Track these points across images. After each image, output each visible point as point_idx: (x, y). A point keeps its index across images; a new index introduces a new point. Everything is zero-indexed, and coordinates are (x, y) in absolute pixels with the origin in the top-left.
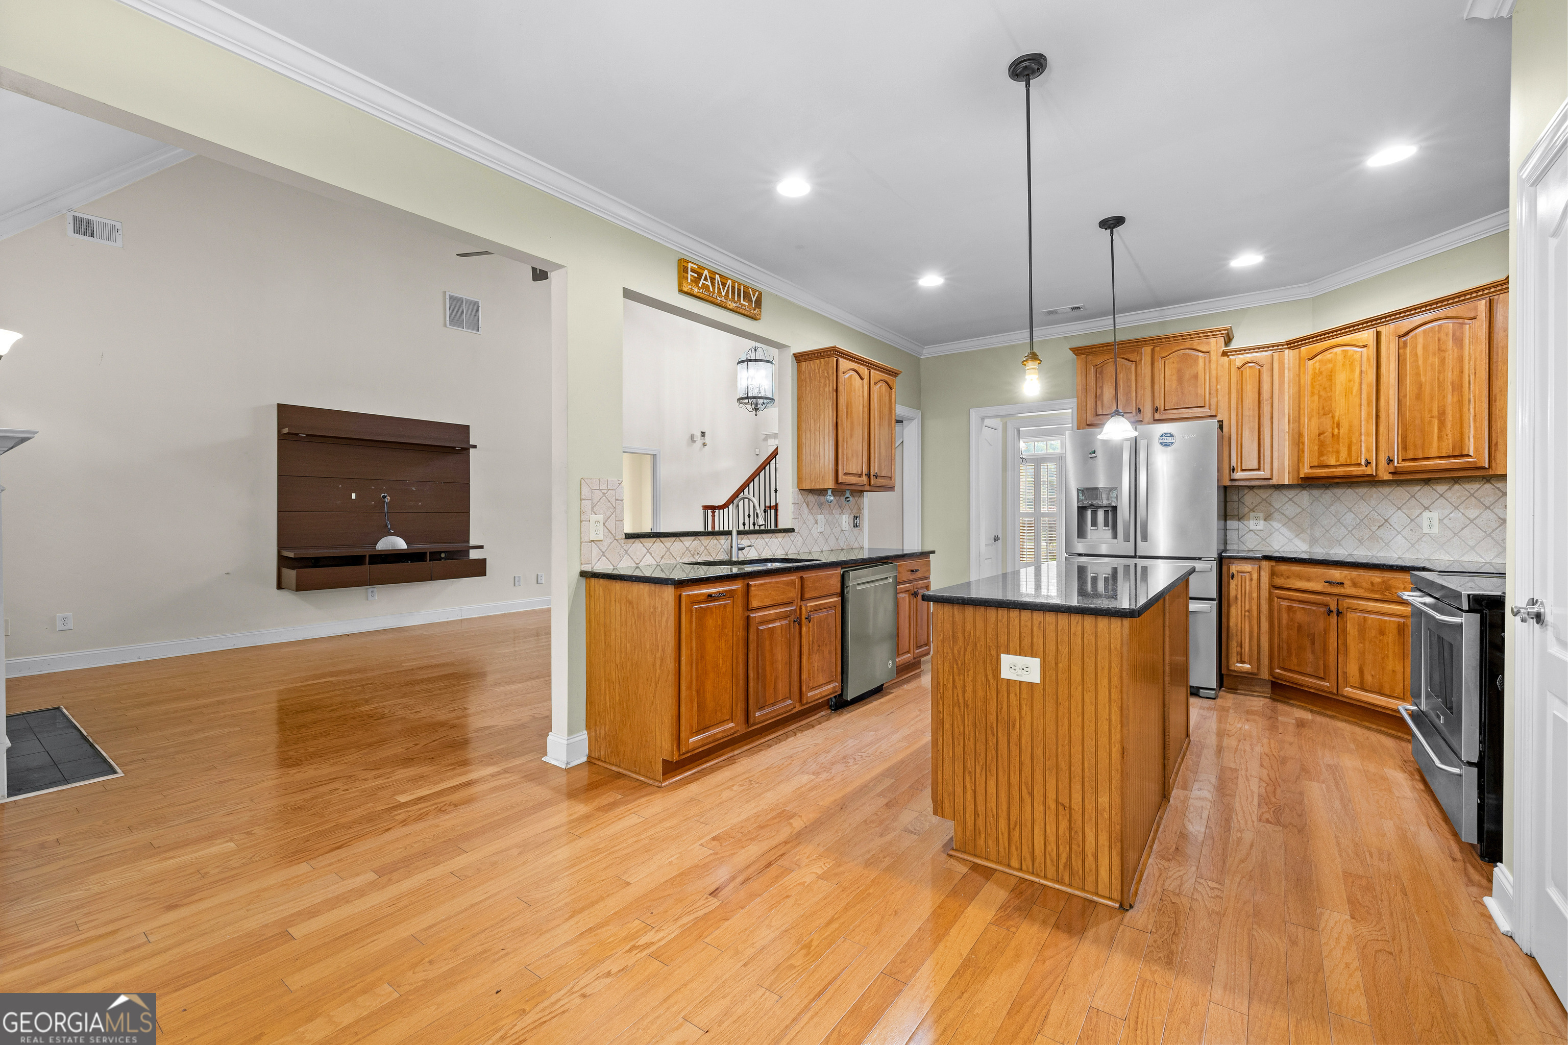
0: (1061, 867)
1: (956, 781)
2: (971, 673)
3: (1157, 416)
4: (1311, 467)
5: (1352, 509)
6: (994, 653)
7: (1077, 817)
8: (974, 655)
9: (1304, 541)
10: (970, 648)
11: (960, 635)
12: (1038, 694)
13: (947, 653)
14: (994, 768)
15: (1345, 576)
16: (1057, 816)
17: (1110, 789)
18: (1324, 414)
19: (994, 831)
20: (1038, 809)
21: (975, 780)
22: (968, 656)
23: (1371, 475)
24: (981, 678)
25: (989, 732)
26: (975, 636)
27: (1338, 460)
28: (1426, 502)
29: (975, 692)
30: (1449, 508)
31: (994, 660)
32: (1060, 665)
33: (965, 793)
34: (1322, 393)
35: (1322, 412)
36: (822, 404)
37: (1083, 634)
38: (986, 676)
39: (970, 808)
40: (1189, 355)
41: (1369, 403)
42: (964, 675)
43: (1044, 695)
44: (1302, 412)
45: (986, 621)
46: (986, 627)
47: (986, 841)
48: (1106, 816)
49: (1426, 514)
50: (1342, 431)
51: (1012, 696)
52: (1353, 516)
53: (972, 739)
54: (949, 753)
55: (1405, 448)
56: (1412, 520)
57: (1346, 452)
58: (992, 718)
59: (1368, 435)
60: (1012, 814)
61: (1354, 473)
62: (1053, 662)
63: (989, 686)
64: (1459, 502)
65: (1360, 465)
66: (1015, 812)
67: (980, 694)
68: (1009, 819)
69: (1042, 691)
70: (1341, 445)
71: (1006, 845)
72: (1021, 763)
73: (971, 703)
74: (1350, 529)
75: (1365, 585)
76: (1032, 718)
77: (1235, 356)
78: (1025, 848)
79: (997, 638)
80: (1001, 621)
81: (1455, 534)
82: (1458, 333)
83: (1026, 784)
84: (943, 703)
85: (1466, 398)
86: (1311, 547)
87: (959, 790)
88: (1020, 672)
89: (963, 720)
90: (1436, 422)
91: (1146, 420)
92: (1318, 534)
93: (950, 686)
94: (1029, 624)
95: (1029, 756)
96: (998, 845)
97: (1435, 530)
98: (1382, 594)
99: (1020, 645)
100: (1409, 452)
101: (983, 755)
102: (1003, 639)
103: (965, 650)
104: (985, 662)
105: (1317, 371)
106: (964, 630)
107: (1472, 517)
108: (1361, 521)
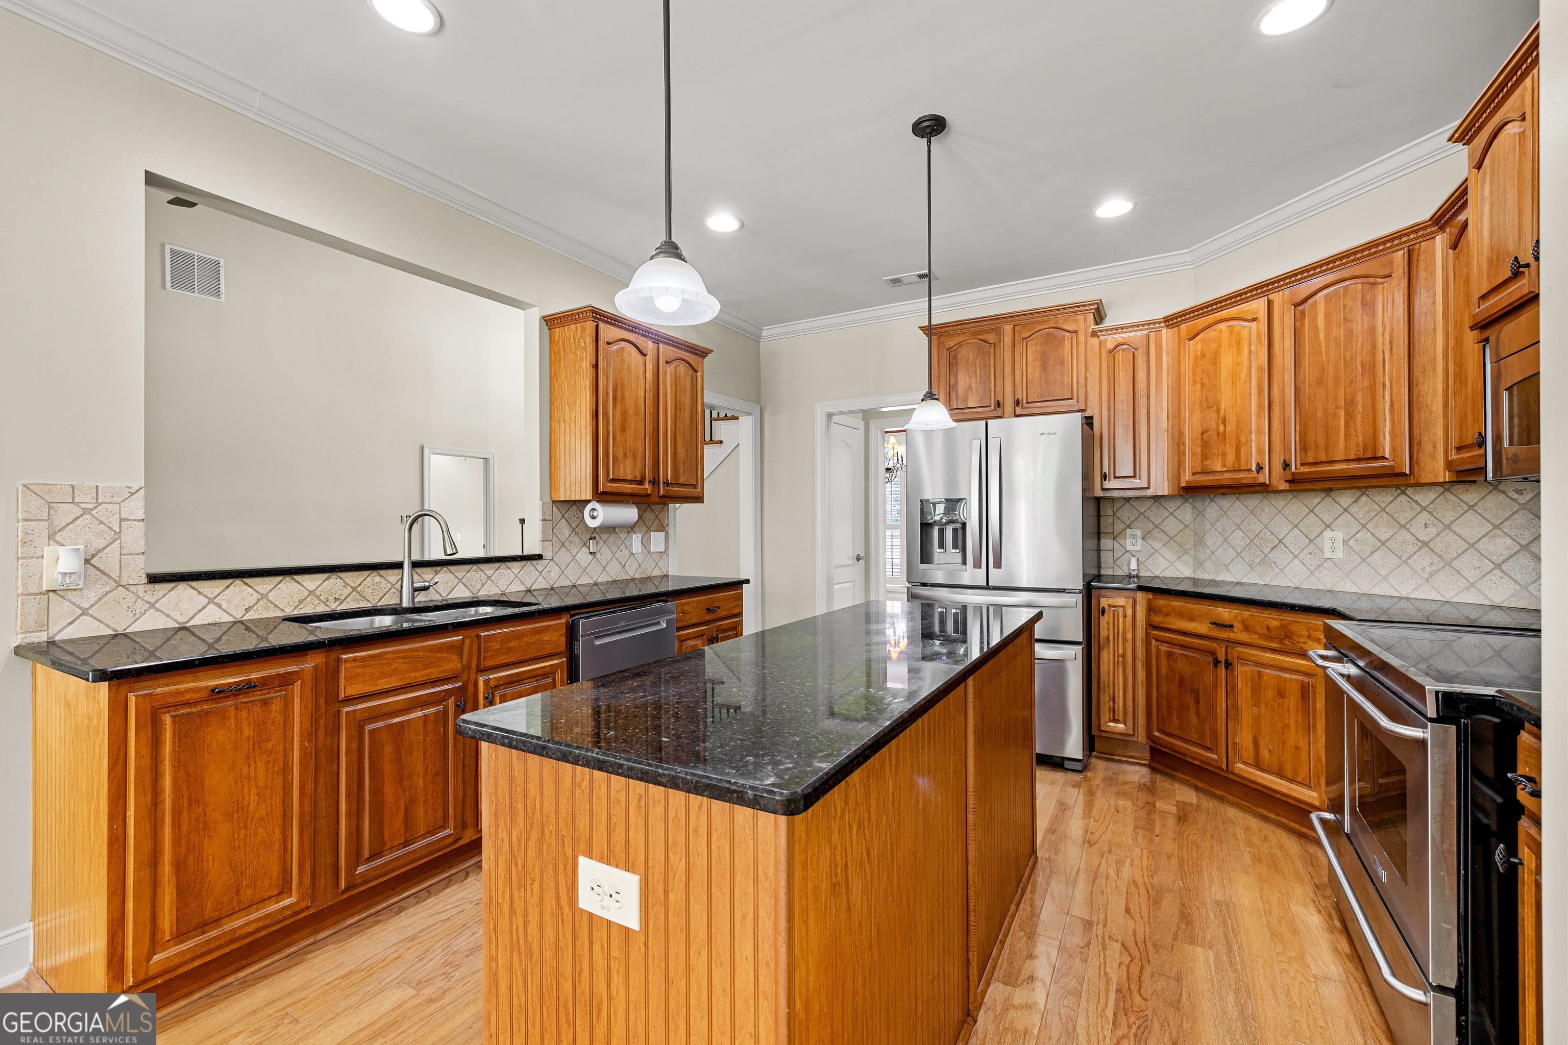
2: (536, 885)
3: (1019, 411)
4: (1193, 474)
5: (1241, 526)
6: (569, 851)
8: (541, 851)
9: (1187, 564)
10: (534, 837)
11: (520, 806)
12: (637, 949)
15: (1235, 617)
18: (1208, 408)
22: (532, 852)
23: (1264, 484)
24: (550, 901)
25: (563, 1016)
26: (541, 811)
27: (1224, 465)
28: (1328, 519)
29: (541, 927)
30: (1356, 527)
31: (569, 866)
32: (672, 896)
34: (1205, 380)
35: (1205, 405)
36: (578, 384)
37: (708, 835)
38: (558, 897)
40: (1054, 336)
41: (1260, 393)
42: (526, 890)
43: (647, 957)
44: (1182, 405)
45: (557, 782)
46: (557, 793)
49: (1328, 534)
50: (1228, 428)
51: (596, 947)
52: (1241, 534)
55: (1304, 447)
56: (1311, 541)
57: (1234, 455)
58: (567, 988)
59: (1259, 432)
61: (1244, 482)
62: (661, 888)
63: (562, 921)
64: (1367, 518)
65: (1250, 470)
67: (550, 933)
69: (642, 947)
70: (1228, 445)
73: (535, 948)
74: (1239, 551)
75: (1259, 629)
76: (628, 1003)
77: (1107, 337)
79: (574, 821)
80: (580, 787)
81: (1363, 560)
82: (1368, 297)
85: (1379, 381)
86: (1195, 571)
88: (608, 900)
89: (526, 984)
90: (1342, 413)
91: (1007, 414)
92: (1202, 557)
93: (507, 907)
94: (623, 804)
97: (1339, 554)
98: (1281, 642)
99: (609, 842)
100: (1309, 453)
102: (583, 824)
103: (528, 838)
104: (555, 870)
105: (1199, 353)
106: (526, 796)
107: (1383, 538)
108: (1252, 540)
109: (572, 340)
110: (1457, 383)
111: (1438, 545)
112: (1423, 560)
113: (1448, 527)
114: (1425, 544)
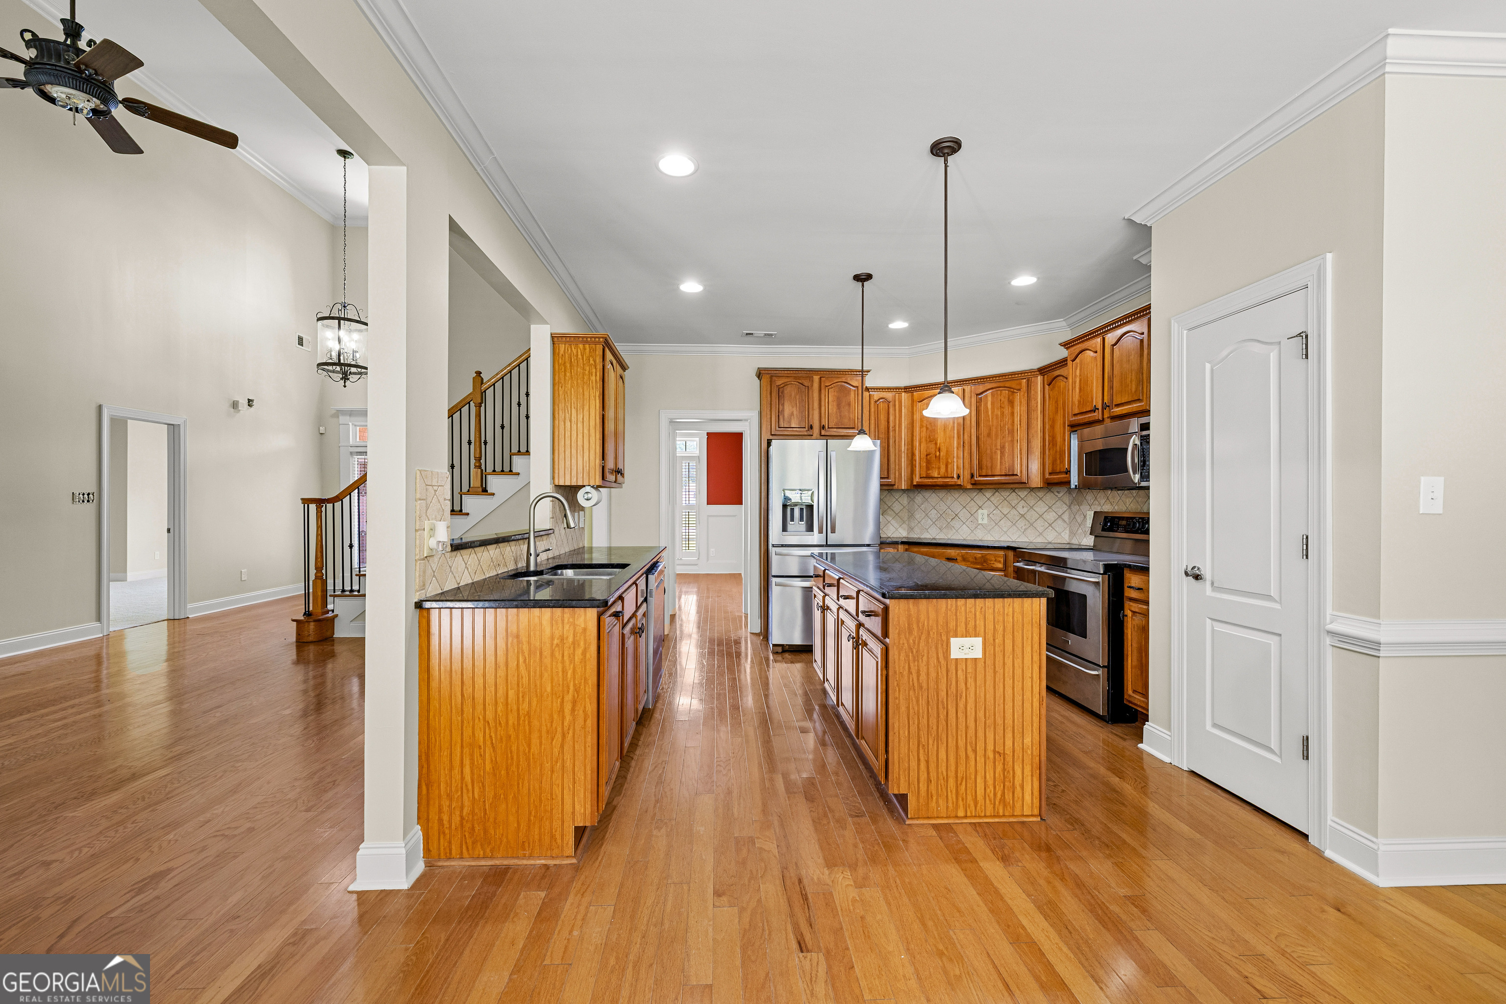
0: (997, 803)
1: (911, 757)
2: (925, 658)
3: (823, 433)
4: (921, 478)
5: (936, 507)
6: (944, 638)
7: (1009, 759)
8: (928, 642)
9: (904, 529)
10: (923, 637)
11: (915, 626)
12: (980, 665)
13: (903, 644)
14: (944, 736)
15: (958, 554)
16: (994, 763)
17: (1032, 731)
18: (930, 441)
19: (944, 790)
20: (981, 760)
21: (928, 752)
22: (922, 644)
23: (960, 485)
24: (933, 661)
25: (940, 706)
26: (928, 625)
27: (938, 474)
28: (980, 504)
29: (928, 674)
30: (993, 507)
31: (945, 644)
32: (997, 641)
33: (919, 765)
34: (929, 426)
35: (928, 440)
37: (1013, 614)
38: (938, 658)
39: (923, 777)
40: (846, 388)
41: (959, 437)
42: (918, 661)
43: (985, 667)
44: (915, 438)
45: (937, 611)
46: (937, 616)
47: (937, 802)
48: (1029, 752)
49: (980, 511)
50: (942, 454)
51: (960, 672)
52: (936, 511)
53: (925, 717)
54: (904, 733)
55: (980, 467)
56: (972, 515)
57: (945, 469)
58: (943, 694)
59: (958, 457)
60: (959, 772)
61: (950, 483)
62: (992, 639)
63: (940, 667)
64: (998, 504)
65: (953, 477)
66: (962, 768)
67: (933, 675)
68: (957, 777)
69: (983, 664)
70: (941, 463)
71: (955, 800)
72: (967, 727)
73: (925, 685)
74: (934, 521)
75: (971, 559)
76: (976, 688)
77: (873, 393)
78: (969, 797)
79: (947, 625)
80: (950, 610)
81: (996, 524)
82: (1011, 398)
83: (971, 743)
84: (899, 689)
85: (1016, 438)
86: (908, 533)
87: (913, 764)
88: (967, 651)
89: (918, 701)
90: (999, 452)
91: (815, 435)
92: (913, 525)
93: (906, 673)
94: (973, 610)
95: (973, 720)
96: (947, 802)
97: (985, 521)
98: (982, 565)
99: (966, 628)
100: (983, 471)
101: (935, 728)
102: (952, 625)
103: (920, 639)
104: (937, 648)
106: (918, 622)
107: (1005, 513)
108: (941, 515)
109: (580, 356)
110: (1051, 445)
111: (1028, 517)
112: (1022, 523)
113: (1032, 507)
114: (1023, 516)
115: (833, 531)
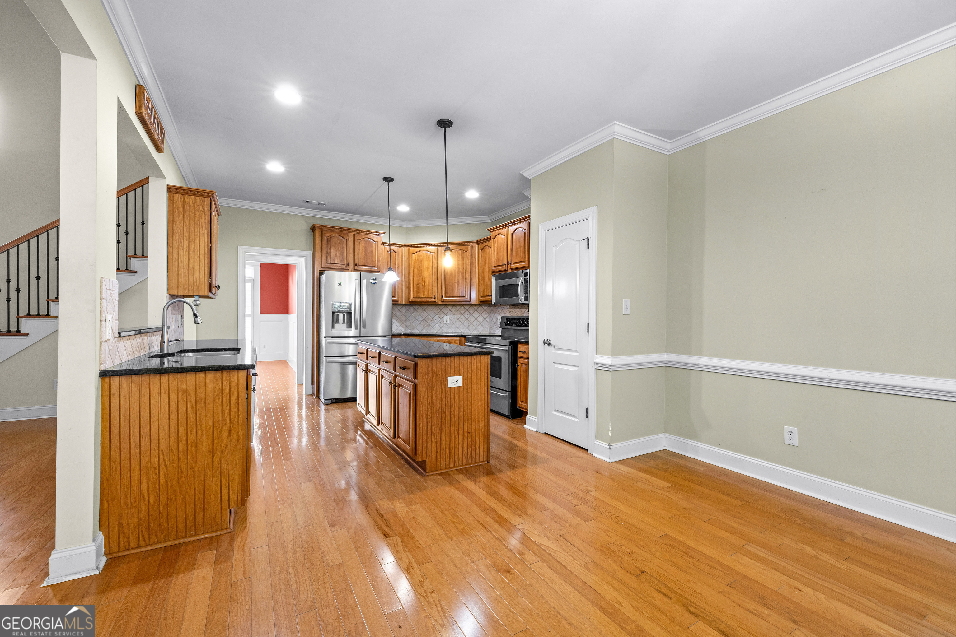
0: (468, 458)
1: (428, 440)
2: (435, 388)
3: (356, 268)
4: (414, 297)
6: (444, 377)
7: (474, 435)
8: (436, 380)
9: (403, 327)
10: (434, 377)
11: (430, 372)
12: (461, 390)
13: (425, 382)
14: (444, 428)
16: (467, 438)
17: (484, 420)
19: (444, 455)
20: (461, 437)
21: (436, 437)
22: (434, 381)
23: (436, 302)
24: (439, 390)
25: (442, 412)
26: (437, 371)
27: (424, 295)
28: (445, 312)
29: (436, 397)
30: (452, 315)
31: (445, 380)
32: (469, 377)
33: (432, 444)
34: (418, 268)
35: (418, 276)
36: (197, 231)
37: (476, 363)
38: (441, 388)
39: (434, 450)
40: (370, 242)
41: (435, 275)
42: (432, 390)
43: (463, 391)
44: (410, 274)
45: (441, 364)
46: (441, 366)
47: (441, 462)
48: (483, 431)
49: (445, 317)
50: (425, 284)
51: (452, 394)
52: (421, 317)
53: (435, 419)
54: (425, 428)
55: (446, 292)
56: (441, 319)
57: (427, 293)
58: (444, 406)
59: (434, 286)
60: (451, 445)
61: (430, 301)
62: (466, 377)
63: (443, 392)
64: (455, 312)
65: (431, 298)
66: (452, 443)
67: (439, 396)
68: (450, 448)
69: (463, 389)
70: (425, 289)
71: (449, 459)
72: (455, 422)
73: (435, 402)
76: (459, 401)
77: (387, 246)
78: (456, 457)
79: (446, 371)
80: (447, 365)
81: (454, 324)
82: (462, 255)
83: (457, 430)
84: (422, 405)
85: (465, 277)
86: (405, 330)
87: (429, 444)
88: (455, 383)
89: (431, 411)
90: (456, 285)
91: (350, 269)
92: (408, 324)
93: (426, 397)
94: (458, 362)
95: (458, 417)
96: (445, 461)
97: (448, 322)
99: (455, 372)
100: (448, 294)
101: (440, 424)
102: (448, 370)
104: (441, 383)
105: (416, 259)
106: (432, 369)
107: (458, 318)
108: (424, 319)
110: (482, 282)
111: (470, 319)
112: (467, 323)
113: (472, 315)
114: (467, 319)
115: (364, 328)
